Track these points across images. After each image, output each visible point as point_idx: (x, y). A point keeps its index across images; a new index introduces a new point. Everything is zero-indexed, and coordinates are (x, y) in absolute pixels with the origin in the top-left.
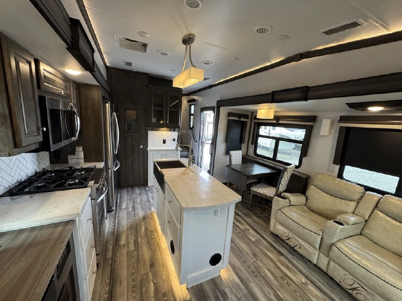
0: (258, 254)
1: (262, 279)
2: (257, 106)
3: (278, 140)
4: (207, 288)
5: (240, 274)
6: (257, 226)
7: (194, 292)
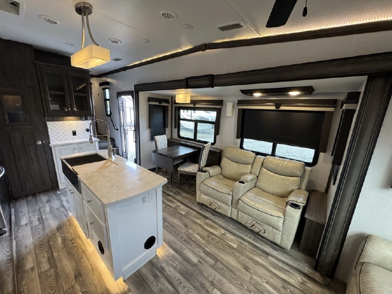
0: (188, 224)
1: (193, 243)
2: (175, 91)
3: (196, 122)
4: (146, 272)
5: (175, 245)
6: (186, 200)
7: (132, 280)
